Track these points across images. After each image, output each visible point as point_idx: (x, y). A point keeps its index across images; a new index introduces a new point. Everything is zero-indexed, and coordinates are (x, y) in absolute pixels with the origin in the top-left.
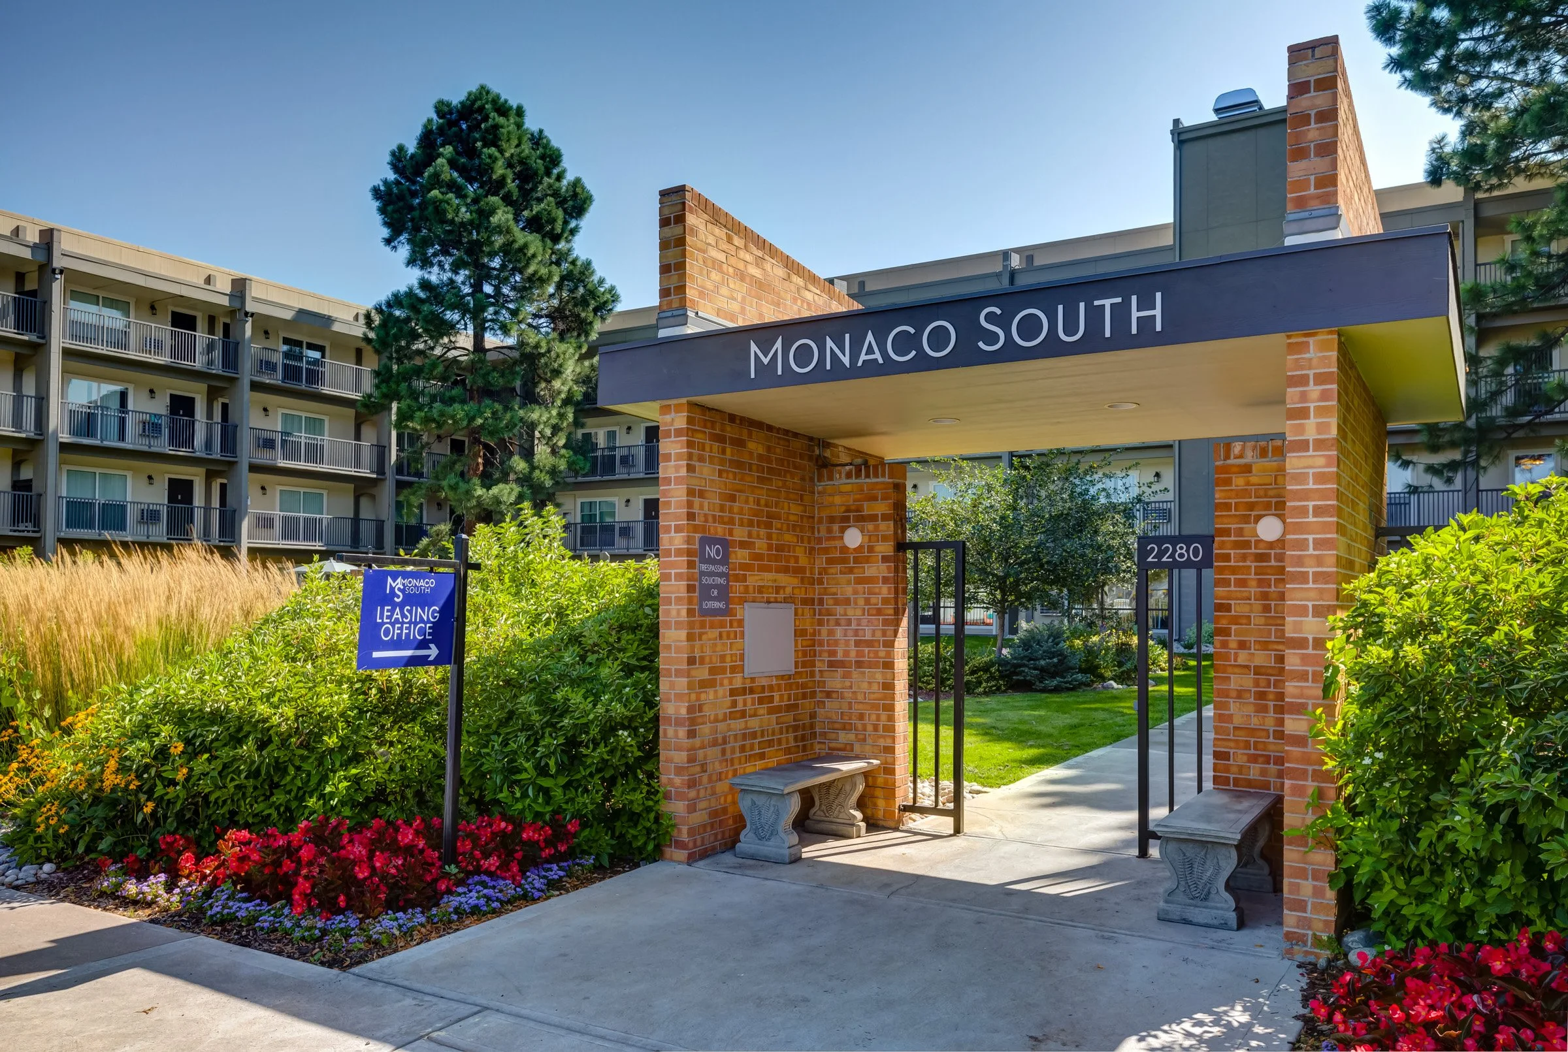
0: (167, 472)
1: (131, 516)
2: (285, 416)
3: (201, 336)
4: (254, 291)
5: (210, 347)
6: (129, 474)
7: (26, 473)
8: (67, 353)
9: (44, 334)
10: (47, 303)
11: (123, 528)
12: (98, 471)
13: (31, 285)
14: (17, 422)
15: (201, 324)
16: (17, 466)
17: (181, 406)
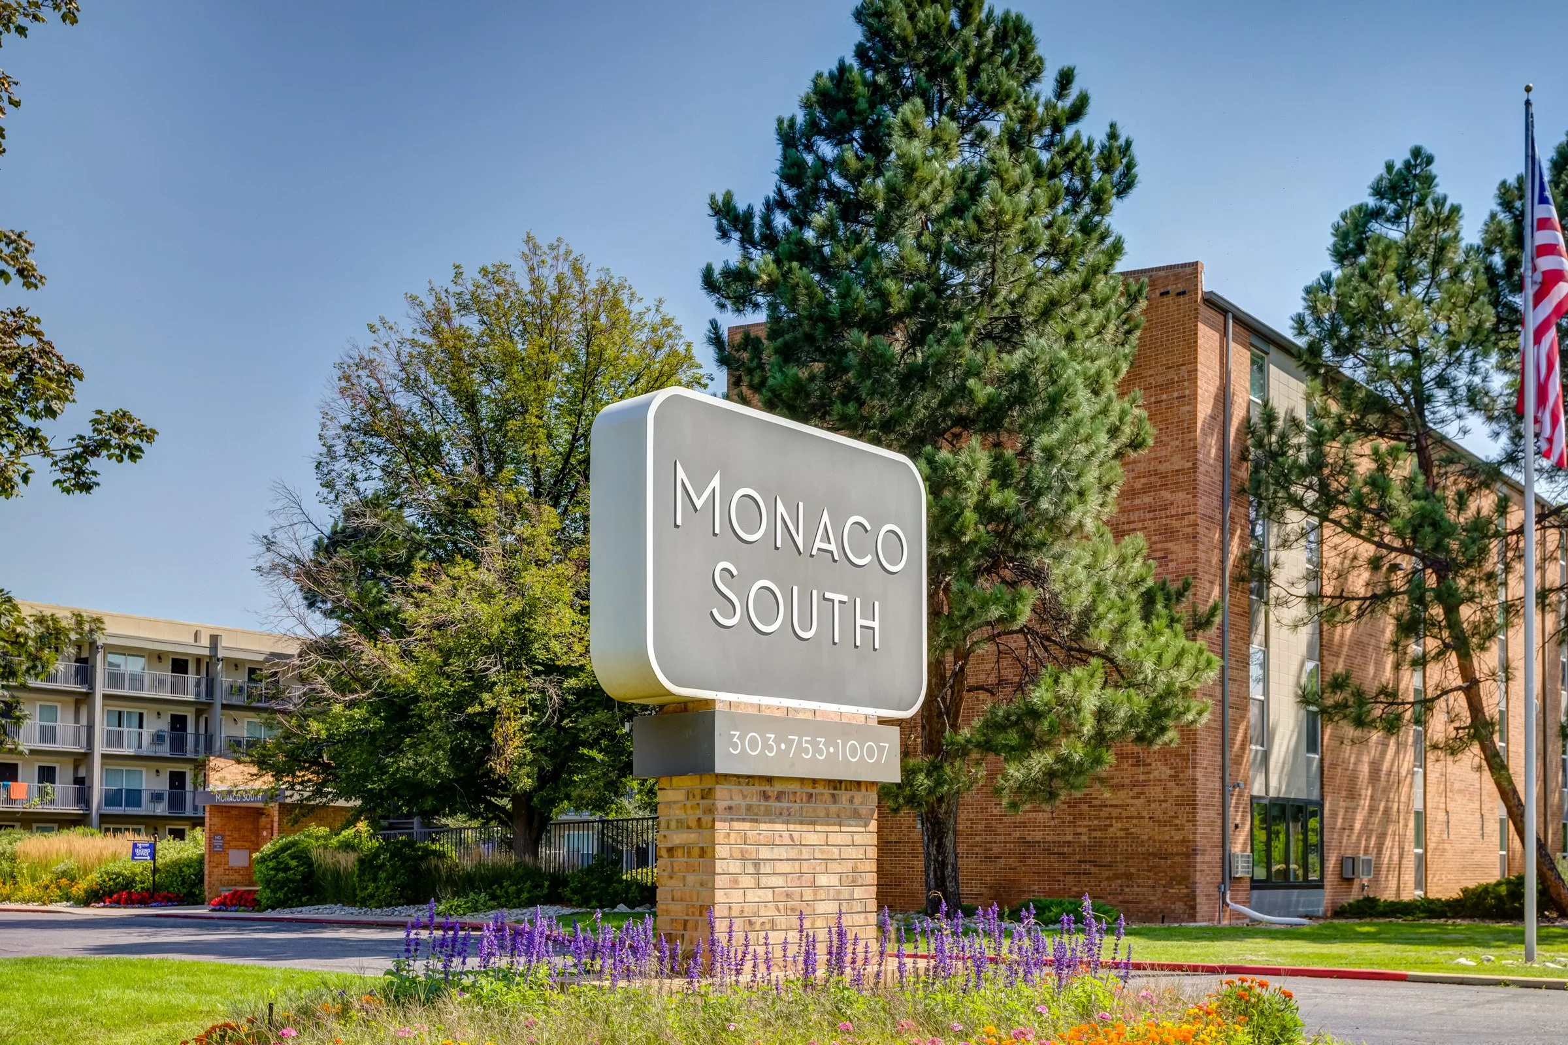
0: (167, 769)
1: (145, 797)
2: (249, 723)
3: (191, 677)
4: (224, 642)
5: (198, 684)
6: (144, 770)
7: (82, 773)
8: (105, 697)
9: (92, 687)
10: (94, 667)
11: (139, 805)
12: (124, 769)
13: (85, 654)
14: (77, 741)
15: (192, 667)
16: (76, 768)
17: (178, 722)
